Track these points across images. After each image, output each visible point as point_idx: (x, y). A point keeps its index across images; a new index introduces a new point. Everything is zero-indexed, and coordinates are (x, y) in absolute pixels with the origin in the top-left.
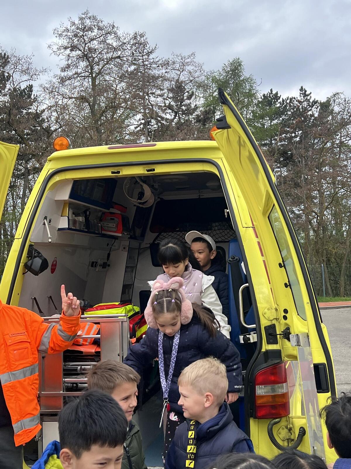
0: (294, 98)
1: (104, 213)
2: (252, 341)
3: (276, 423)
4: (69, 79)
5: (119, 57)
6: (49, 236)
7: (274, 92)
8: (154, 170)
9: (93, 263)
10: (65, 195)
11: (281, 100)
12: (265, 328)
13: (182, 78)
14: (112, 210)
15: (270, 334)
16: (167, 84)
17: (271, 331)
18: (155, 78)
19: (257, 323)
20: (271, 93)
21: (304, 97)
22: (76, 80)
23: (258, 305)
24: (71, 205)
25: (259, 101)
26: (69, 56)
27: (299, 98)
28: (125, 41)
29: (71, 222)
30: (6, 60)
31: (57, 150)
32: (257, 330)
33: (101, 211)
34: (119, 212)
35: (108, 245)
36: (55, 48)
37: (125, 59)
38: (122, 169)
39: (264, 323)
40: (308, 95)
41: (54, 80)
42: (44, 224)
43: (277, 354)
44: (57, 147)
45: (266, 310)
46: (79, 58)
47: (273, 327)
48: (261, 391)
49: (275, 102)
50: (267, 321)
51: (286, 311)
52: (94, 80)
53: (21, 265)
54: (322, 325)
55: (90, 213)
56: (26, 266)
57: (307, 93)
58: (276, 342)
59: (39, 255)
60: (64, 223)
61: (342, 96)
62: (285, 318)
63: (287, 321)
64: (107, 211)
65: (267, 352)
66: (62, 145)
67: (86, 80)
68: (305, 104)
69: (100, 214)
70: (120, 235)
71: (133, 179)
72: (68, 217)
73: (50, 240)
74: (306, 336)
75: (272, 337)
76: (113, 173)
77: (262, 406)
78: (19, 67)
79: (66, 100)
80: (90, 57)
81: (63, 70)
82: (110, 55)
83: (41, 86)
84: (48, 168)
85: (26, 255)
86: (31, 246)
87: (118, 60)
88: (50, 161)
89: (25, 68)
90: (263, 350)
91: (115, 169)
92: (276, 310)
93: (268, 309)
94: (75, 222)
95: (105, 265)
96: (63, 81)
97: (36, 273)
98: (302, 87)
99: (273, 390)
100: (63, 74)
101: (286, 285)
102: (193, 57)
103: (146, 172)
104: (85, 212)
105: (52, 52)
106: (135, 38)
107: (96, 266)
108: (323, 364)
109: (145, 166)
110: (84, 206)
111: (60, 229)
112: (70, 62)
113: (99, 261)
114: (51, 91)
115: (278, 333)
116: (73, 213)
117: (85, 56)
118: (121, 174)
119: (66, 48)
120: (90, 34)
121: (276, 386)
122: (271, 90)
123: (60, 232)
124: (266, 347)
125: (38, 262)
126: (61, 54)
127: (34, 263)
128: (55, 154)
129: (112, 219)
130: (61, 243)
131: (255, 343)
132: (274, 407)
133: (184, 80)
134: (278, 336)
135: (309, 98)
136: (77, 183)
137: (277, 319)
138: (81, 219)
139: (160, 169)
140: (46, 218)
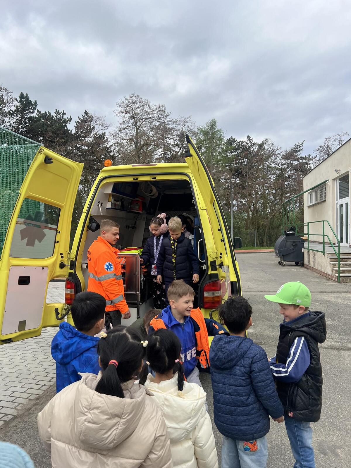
0: (244, 141)
1: (132, 201)
2: (204, 269)
3: (214, 311)
4: (124, 129)
5: (151, 118)
6: (101, 212)
7: (233, 138)
8: (155, 178)
9: (127, 226)
10: (109, 190)
11: (237, 142)
12: (210, 262)
13: (184, 130)
14: (136, 199)
15: (213, 266)
16: (176, 133)
17: (213, 263)
18: (170, 129)
19: (206, 259)
20: (232, 138)
21: (249, 141)
22: (128, 130)
23: (207, 250)
24: (113, 196)
25: (225, 143)
26: (124, 117)
27: (246, 141)
28: (154, 109)
29: (113, 205)
30: (92, 118)
31: (106, 167)
32: (206, 263)
33: (130, 199)
34: (140, 200)
35: (135, 217)
36: (117, 112)
37: (154, 119)
38: (139, 177)
39: (210, 259)
40: (251, 140)
41: (116, 130)
42: (98, 205)
43: (216, 276)
44: (106, 165)
45: (211, 253)
46: (130, 118)
47: (215, 262)
48: (206, 294)
49: (234, 143)
50: (211, 259)
51: (221, 254)
52: (137, 130)
53: (86, 226)
54: (236, 262)
55: (124, 201)
56: (88, 227)
57: (251, 139)
58: (216, 270)
59: (95, 222)
60: (109, 205)
61: (270, 141)
62: (221, 257)
63: (221, 259)
64: (134, 199)
65: (211, 274)
66: (108, 164)
67: (133, 130)
68: (250, 144)
69: (130, 201)
70: (141, 212)
71: (146, 182)
72: (112, 202)
73: (101, 214)
74: (228, 267)
75: (214, 267)
76: (134, 179)
77: (207, 302)
78: (98, 122)
79: (122, 140)
80: (135, 118)
81: (121, 124)
82: (146, 117)
83: (110, 133)
84: (101, 176)
85: (88, 221)
86: (91, 217)
87: (150, 119)
88: (102, 172)
89: (101, 123)
90: (209, 273)
91: (135, 177)
92: (217, 253)
93: (212, 253)
94: (115, 205)
95: (134, 228)
96: (121, 130)
97: (93, 231)
98: (248, 135)
99: (213, 294)
100: (121, 127)
101: (221, 241)
102: (189, 118)
103: (151, 179)
104: (121, 200)
105: (116, 114)
106: (159, 107)
107: (128, 228)
108: (236, 282)
109: (151, 176)
110: (121, 196)
111: (107, 208)
112: (125, 120)
113: (130, 225)
114: (115, 136)
115: (217, 265)
116: (115, 200)
117: (133, 117)
118: (138, 180)
119: (123, 113)
120: (136, 105)
121: (215, 292)
122: (232, 137)
123: (107, 210)
124: (210, 272)
125: (94, 225)
127: (92, 226)
128: (104, 169)
129: (136, 204)
130: (107, 215)
131: (205, 270)
132: (213, 303)
133: (185, 130)
134: (217, 267)
135: (252, 141)
136: (116, 184)
137: (216, 258)
138: (119, 203)
139: (159, 178)
140: (99, 202)
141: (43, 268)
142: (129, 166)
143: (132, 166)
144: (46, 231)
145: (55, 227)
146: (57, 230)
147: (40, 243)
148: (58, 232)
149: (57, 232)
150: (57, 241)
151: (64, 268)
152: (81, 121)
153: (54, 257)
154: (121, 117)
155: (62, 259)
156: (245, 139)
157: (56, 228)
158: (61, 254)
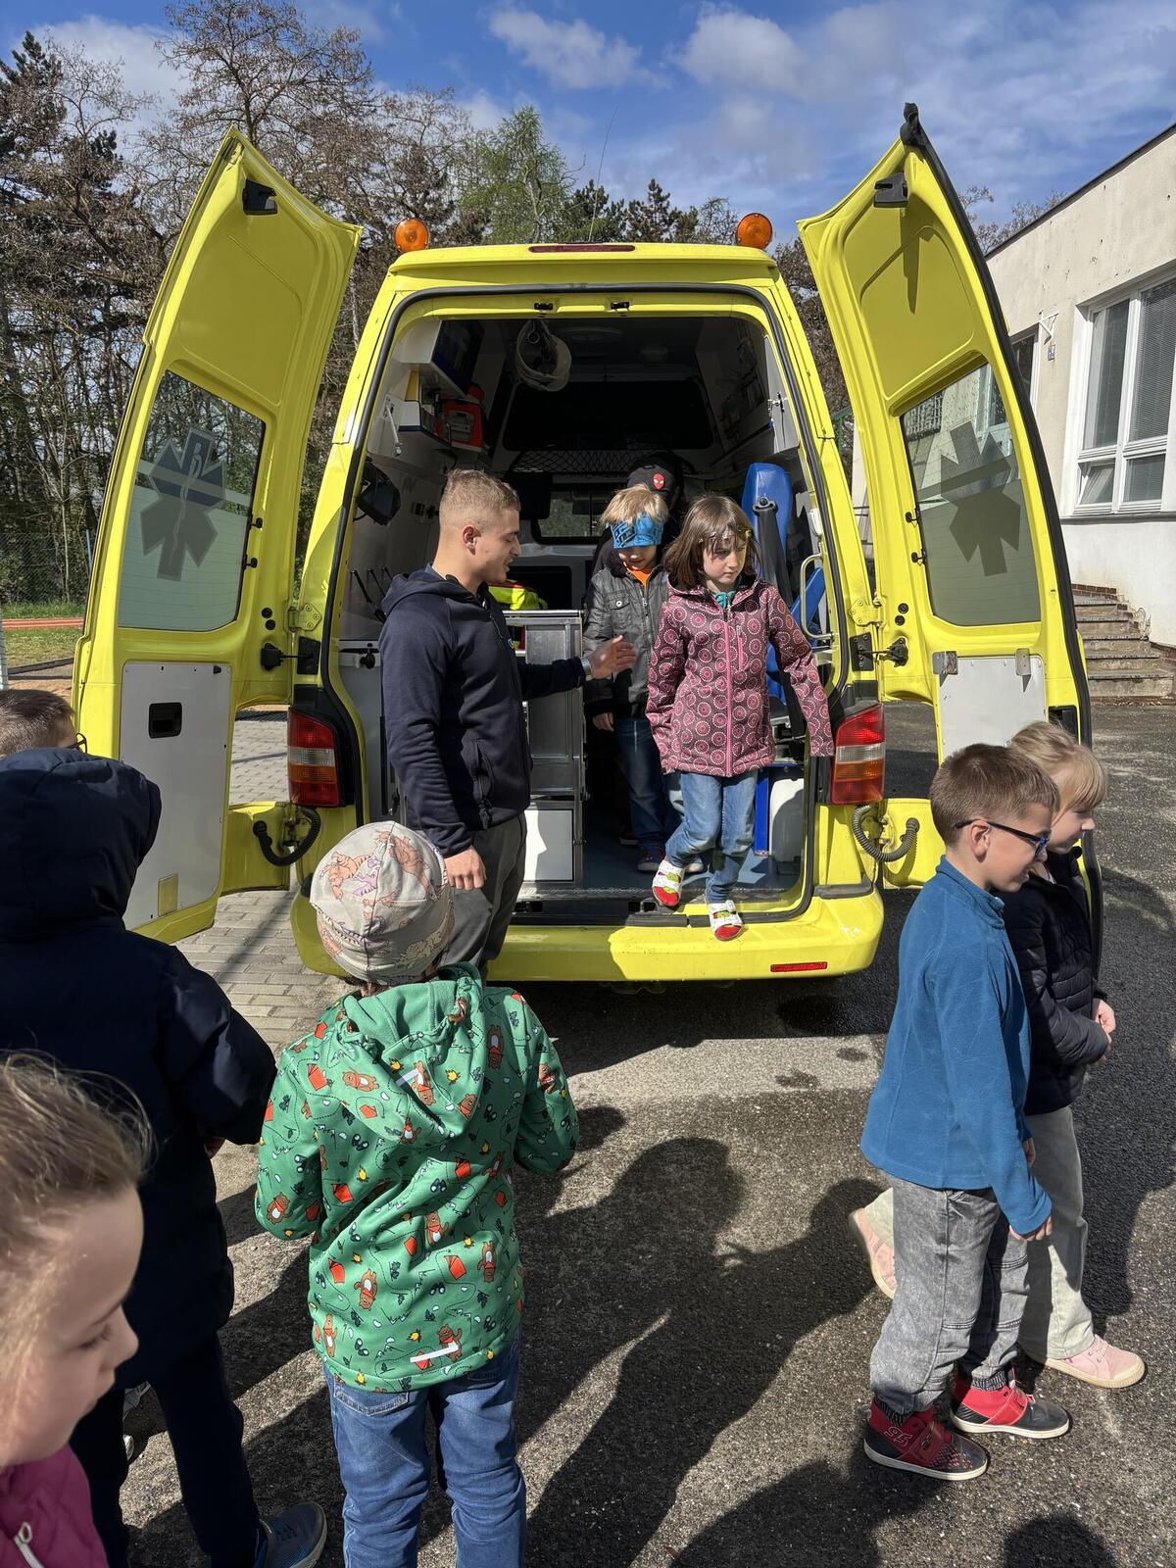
0: (638, 204)
4: (200, 122)
5: (303, 82)
6: (397, 441)
8: (627, 305)
10: (426, 356)
11: (609, 205)
12: (852, 639)
13: (428, 141)
15: (860, 652)
20: (592, 190)
21: (656, 202)
22: (216, 127)
24: (422, 378)
25: (567, 206)
27: (647, 205)
28: (317, 47)
29: (422, 416)
30: (57, 70)
34: (477, 401)
36: (167, 47)
38: (557, 301)
40: (662, 200)
41: (170, 123)
43: (873, 688)
44: (402, 241)
46: (219, 75)
47: (866, 638)
49: (597, 208)
50: (856, 627)
51: (903, 608)
52: (252, 128)
53: (353, 500)
56: (362, 500)
57: (662, 194)
58: (871, 668)
60: (411, 416)
62: (900, 621)
63: (902, 628)
65: (855, 685)
68: (658, 217)
72: (419, 404)
73: (399, 452)
75: (863, 657)
76: (537, 307)
77: (840, 783)
78: (93, 87)
80: (244, 77)
81: (187, 101)
82: (285, 76)
83: (143, 133)
85: (360, 481)
86: (368, 459)
88: (394, 274)
89: (106, 90)
90: (850, 681)
91: (543, 300)
94: (426, 415)
97: (381, 520)
98: (653, 181)
99: (861, 754)
100: (187, 110)
103: (611, 310)
105: (163, 58)
107: (422, 514)
108: (1072, 708)
109: (609, 295)
111: (403, 429)
112: (200, 83)
113: (426, 502)
114: (163, 145)
115: (876, 649)
117: (233, 73)
118: (553, 311)
121: (867, 748)
122: (591, 183)
123: (402, 435)
126: (182, 66)
128: (403, 260)
129: (459, 415)
132: (859, 784)
133: (431, 144)
134: (876, 656)
135: (664, 204)
136: (448, 324)
137: (878, 624)
138: (431, 410)
139: (639, 305)
140: (388, 401)
141: (217, 670)
142: (517, 252)
143: (533, 250)
144: (215, 515)
145: (243, 500)
146: (250, 514)
147: (198, 565)
148: (254, 521)
149: (253, 523)
150: (249, 562)
151: (278, 669)
152: (12, 76)
153: (242, 621)
154: (184, 71)
155: (269, 632)
156: (643, 196)
157: (247, 505)
158: (267, 613)
